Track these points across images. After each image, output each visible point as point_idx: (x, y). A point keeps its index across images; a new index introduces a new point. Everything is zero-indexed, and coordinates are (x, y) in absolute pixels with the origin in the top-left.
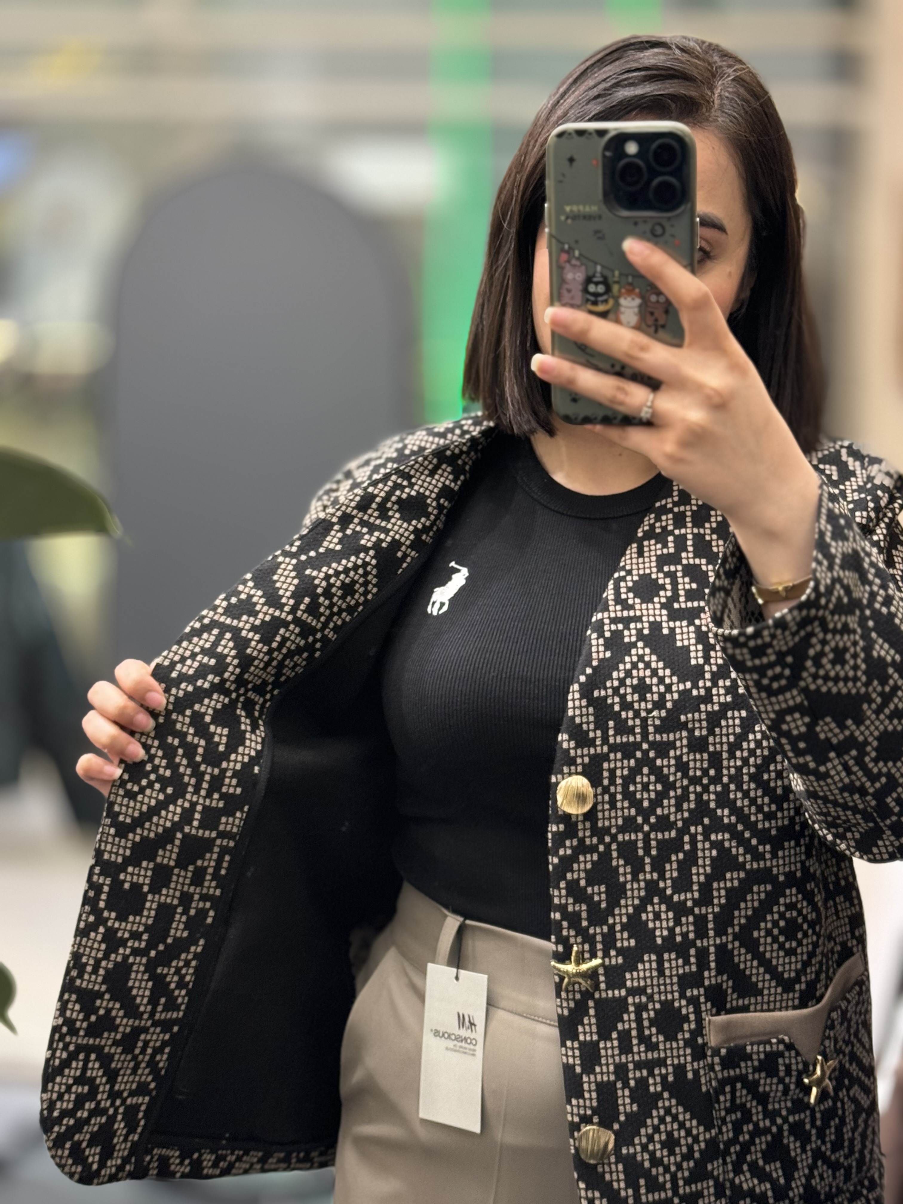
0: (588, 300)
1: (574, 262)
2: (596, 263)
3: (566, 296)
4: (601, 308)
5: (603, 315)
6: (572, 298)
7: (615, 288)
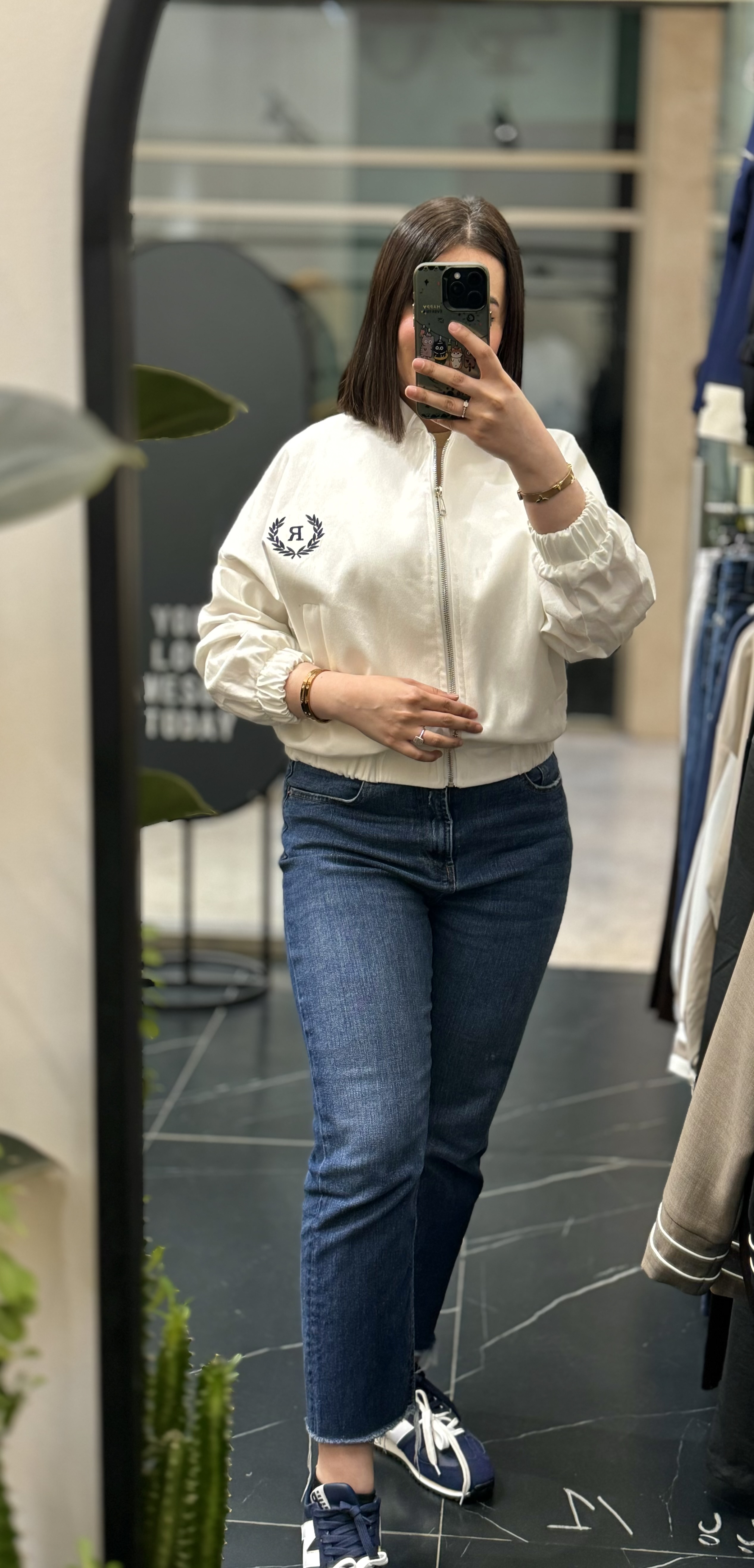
0: (435, 354)
1: (427, 335)
2: (439, 335)
4: (442, 358)
6: (427, 353)
7: (449, 348)
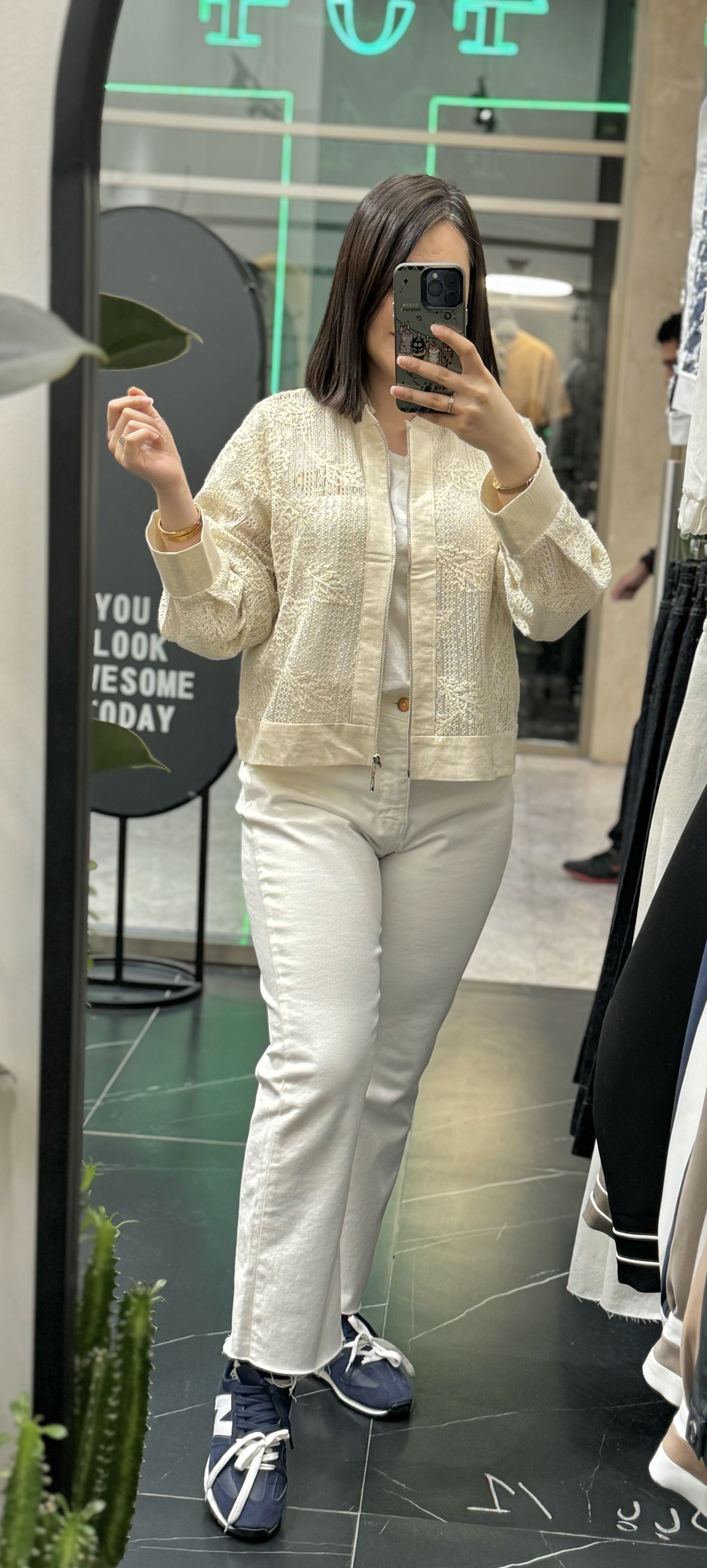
1: (407, 332)
2: (417, 332)
3: (403, 349)
5: (421, 358)
6: (406, 349)
7: (427, 344)
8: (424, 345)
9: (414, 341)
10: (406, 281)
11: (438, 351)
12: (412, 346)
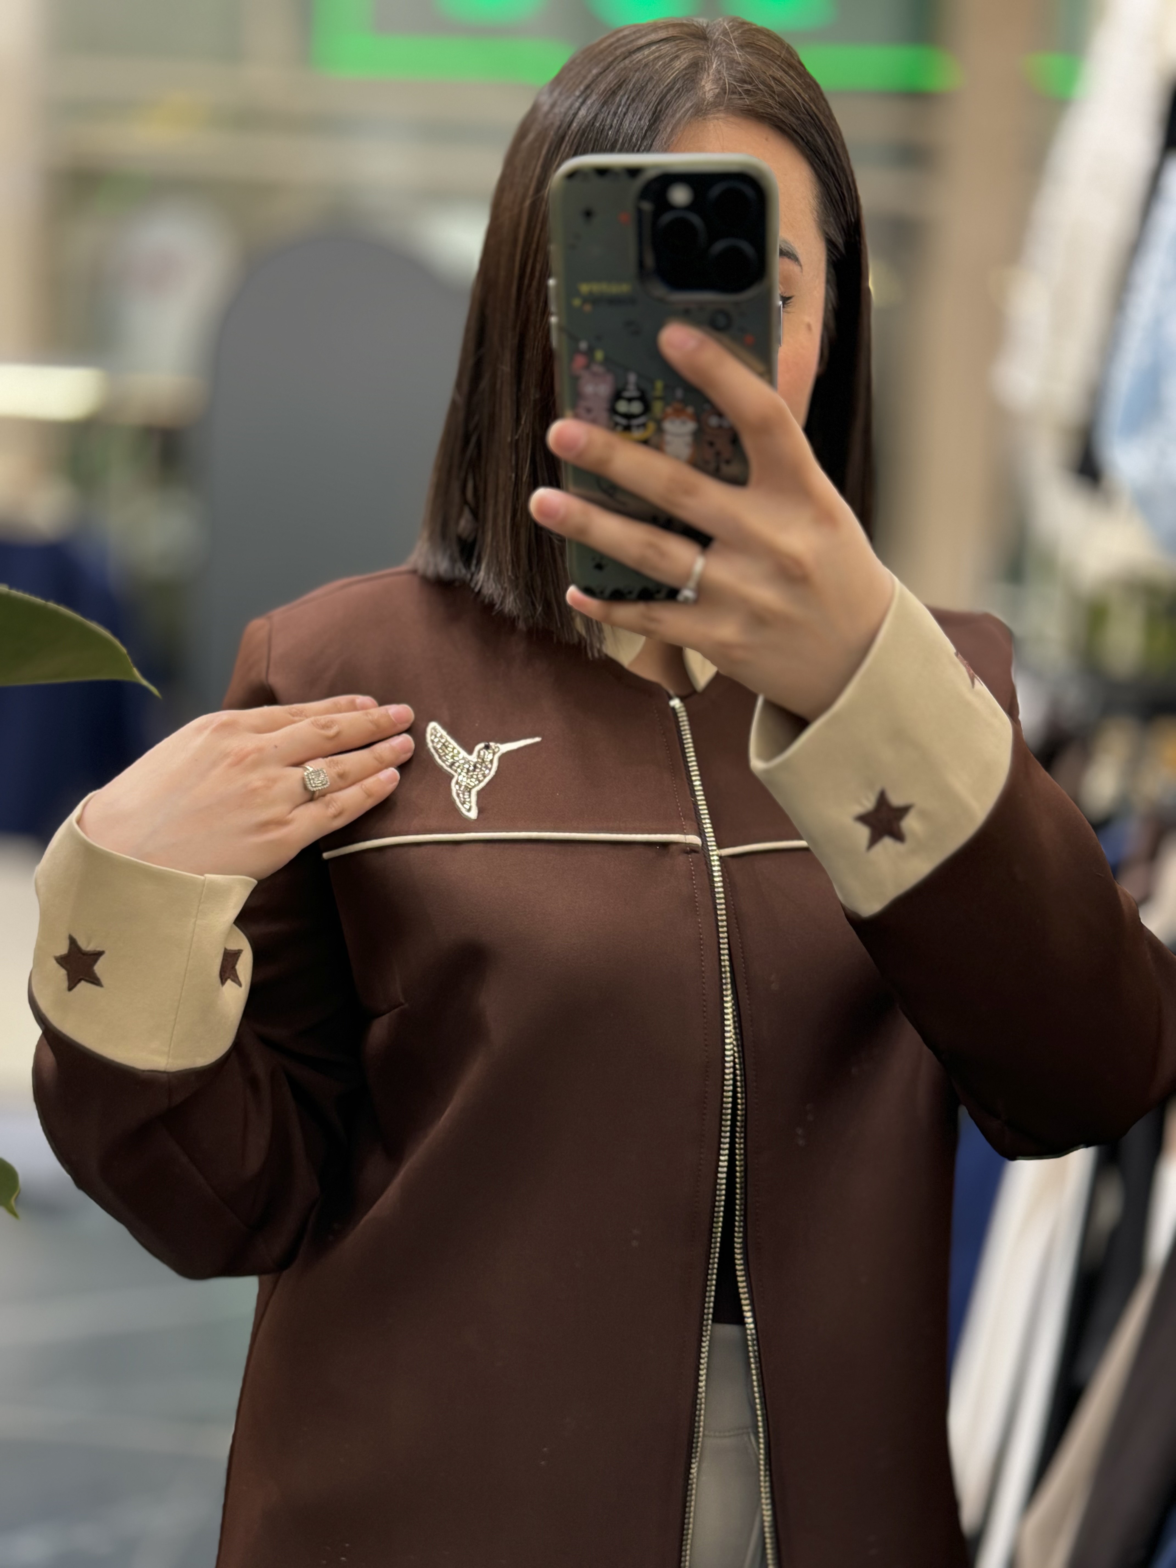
1: (595, 368)
2: (627, 370)
7: (658, 407)
8: (647, 409)
9: (617, 396)
10: (588, 214)
11: (690, 426)
12: (613, 411)
